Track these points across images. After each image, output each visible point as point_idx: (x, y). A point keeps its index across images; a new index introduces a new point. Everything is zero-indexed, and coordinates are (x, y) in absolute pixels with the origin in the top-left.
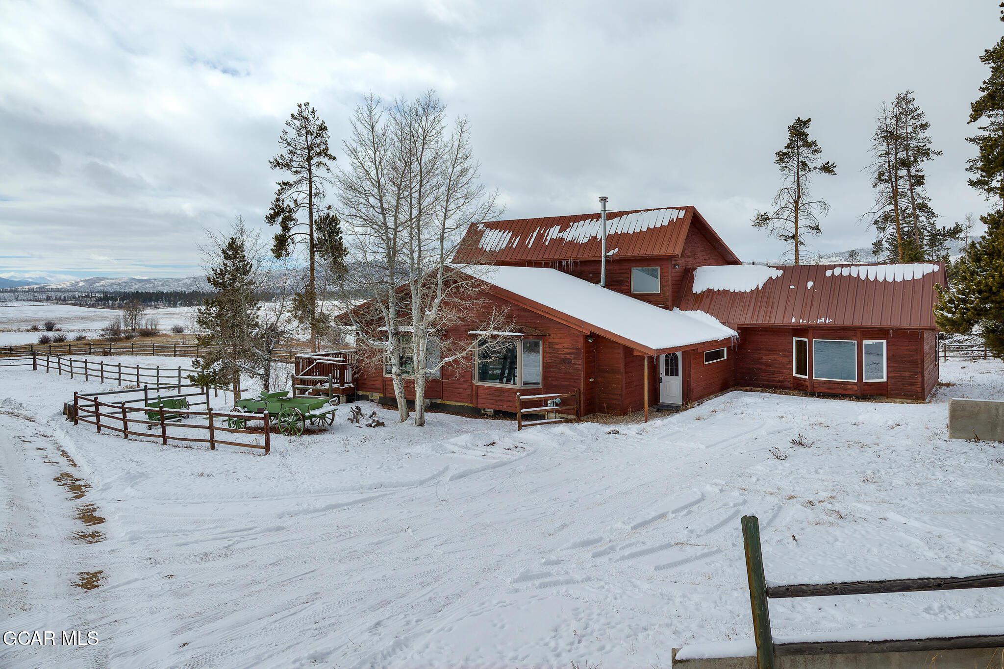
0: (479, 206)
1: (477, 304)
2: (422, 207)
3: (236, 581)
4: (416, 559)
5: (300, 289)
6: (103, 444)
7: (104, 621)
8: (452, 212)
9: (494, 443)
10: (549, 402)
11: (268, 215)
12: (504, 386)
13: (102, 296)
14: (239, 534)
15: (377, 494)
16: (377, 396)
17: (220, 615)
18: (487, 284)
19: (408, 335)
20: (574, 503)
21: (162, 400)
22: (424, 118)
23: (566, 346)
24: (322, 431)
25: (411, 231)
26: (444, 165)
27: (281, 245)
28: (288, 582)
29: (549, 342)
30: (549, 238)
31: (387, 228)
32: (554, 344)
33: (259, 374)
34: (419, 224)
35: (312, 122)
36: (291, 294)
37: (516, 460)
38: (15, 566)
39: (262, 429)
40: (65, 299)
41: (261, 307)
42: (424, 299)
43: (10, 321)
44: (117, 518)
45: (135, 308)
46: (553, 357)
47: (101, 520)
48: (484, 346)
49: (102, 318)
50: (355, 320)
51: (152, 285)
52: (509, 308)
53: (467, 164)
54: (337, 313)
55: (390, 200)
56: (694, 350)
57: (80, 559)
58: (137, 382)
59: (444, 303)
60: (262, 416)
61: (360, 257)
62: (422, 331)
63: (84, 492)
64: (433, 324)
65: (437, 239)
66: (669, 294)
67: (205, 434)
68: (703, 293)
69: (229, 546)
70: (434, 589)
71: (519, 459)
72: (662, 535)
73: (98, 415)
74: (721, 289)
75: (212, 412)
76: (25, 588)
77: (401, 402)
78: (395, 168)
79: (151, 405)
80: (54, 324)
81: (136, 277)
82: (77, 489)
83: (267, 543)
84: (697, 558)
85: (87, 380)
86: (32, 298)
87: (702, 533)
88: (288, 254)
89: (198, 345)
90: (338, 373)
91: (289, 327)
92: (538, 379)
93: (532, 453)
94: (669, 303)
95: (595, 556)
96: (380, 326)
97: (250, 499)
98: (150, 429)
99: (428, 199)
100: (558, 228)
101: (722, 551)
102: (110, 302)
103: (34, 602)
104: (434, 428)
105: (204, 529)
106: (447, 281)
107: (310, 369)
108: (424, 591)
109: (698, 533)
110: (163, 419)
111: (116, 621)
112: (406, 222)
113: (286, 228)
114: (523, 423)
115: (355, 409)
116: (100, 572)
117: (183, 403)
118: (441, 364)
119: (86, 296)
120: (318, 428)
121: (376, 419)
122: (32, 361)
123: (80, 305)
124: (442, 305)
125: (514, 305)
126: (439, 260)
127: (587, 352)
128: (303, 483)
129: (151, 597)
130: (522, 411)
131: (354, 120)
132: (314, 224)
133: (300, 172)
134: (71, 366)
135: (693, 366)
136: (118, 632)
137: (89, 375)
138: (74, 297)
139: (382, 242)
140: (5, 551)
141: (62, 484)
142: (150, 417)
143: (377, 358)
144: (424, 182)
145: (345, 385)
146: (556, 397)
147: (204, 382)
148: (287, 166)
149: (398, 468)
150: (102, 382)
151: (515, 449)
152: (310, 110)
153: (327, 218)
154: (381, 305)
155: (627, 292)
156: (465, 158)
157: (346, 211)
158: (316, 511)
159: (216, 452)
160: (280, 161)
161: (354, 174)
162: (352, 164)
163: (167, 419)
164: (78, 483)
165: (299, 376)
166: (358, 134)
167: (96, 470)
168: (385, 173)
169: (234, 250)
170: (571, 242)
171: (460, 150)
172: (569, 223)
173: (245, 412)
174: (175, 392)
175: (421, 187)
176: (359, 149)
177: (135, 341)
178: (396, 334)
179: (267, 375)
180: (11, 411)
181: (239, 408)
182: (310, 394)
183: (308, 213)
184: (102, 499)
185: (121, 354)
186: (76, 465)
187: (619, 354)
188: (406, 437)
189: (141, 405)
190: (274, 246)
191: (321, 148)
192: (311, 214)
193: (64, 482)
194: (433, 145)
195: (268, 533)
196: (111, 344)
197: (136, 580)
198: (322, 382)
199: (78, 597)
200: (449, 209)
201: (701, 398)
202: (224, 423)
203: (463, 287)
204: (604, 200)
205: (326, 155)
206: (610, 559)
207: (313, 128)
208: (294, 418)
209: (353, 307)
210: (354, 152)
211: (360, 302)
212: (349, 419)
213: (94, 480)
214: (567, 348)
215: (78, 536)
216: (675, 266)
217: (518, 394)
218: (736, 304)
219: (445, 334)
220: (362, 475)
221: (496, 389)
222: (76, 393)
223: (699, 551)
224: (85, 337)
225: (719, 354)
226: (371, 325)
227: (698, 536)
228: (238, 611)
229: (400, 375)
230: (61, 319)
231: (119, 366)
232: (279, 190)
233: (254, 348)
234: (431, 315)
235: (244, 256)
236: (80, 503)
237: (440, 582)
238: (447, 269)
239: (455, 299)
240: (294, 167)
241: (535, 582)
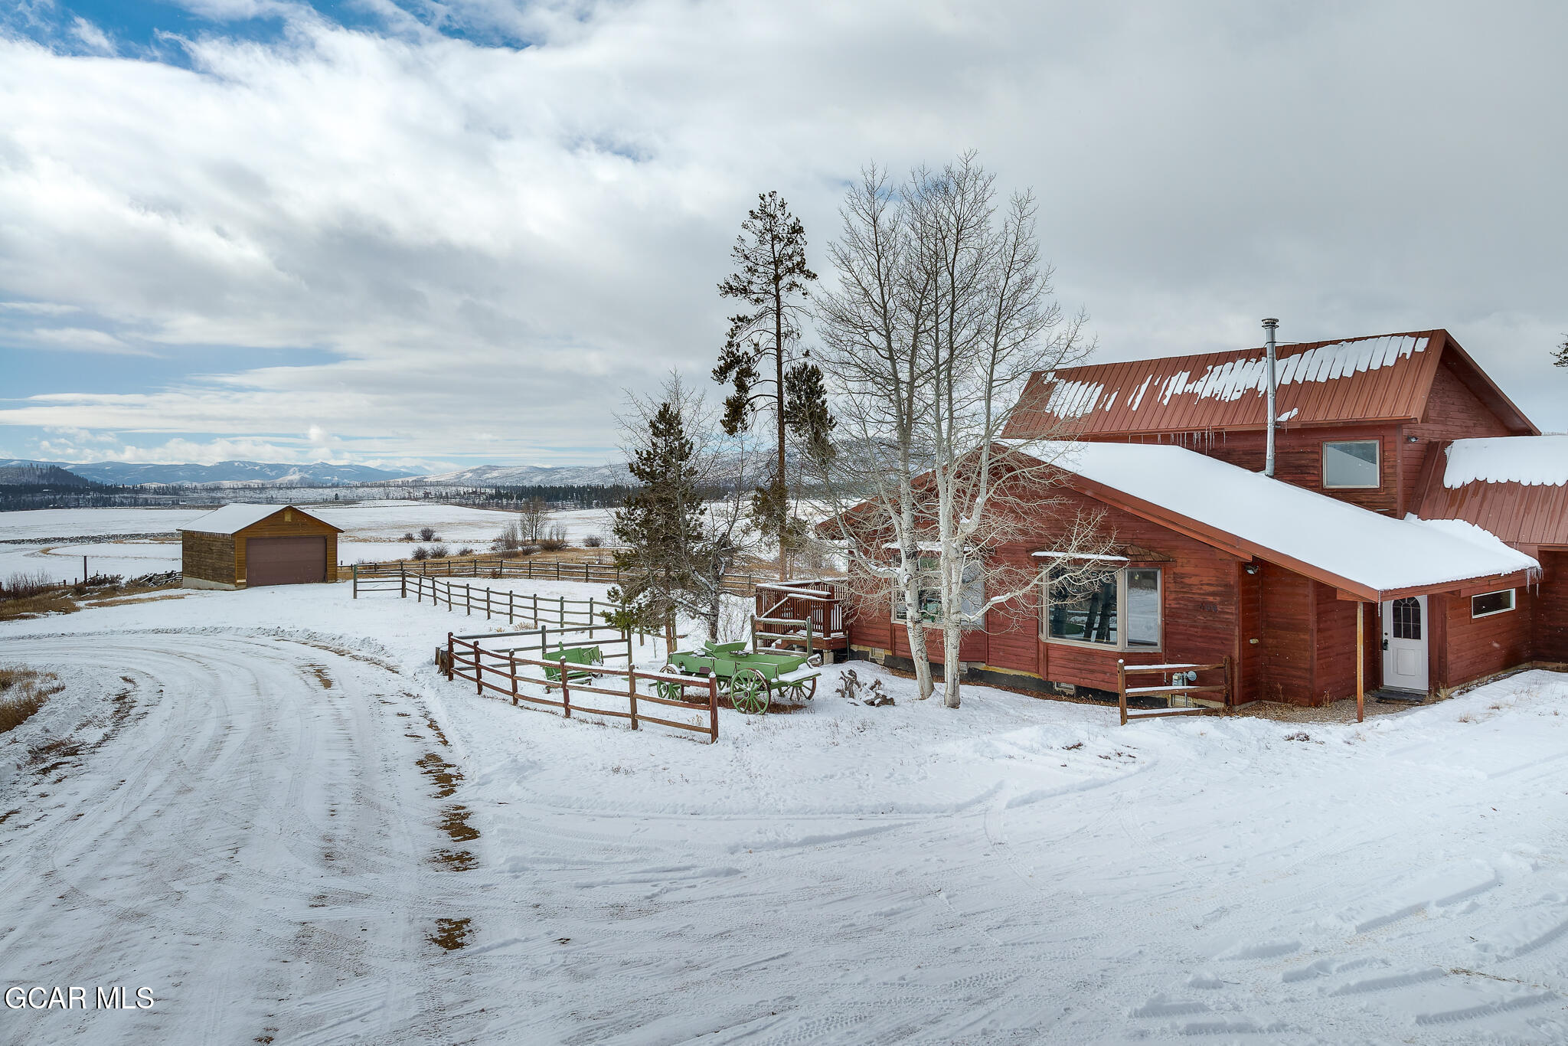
0: (1052, 340)
1: (1048, 507)
2: (955, 346)
3: (663, 961)
4: (956, 950)
5: (764, 481)
6: (484, 713)
7: (468, 1008)
8: (1005, 352)
9: (1080, 745)
10: (1175, 677)
11: (717, 369)
12: (1092, 645)
13: (494, 491)
14: (670, 875)
15: (886, 824)
16: (881, 653)
17: (638, 1018)
18: (1065, 472)
19: (933, 556)
20: (1237, 869)
21: (565, 648)
22: (959, 198)
23: (1206, 580)
24: (796, 707)
25: (938, 386)
26: (991, 274)
27: (736, 414)
28: (743, 970)
29: (1174, 573)
30: (1169, 394)
31: (898, 381)
32: (1183, 576)
33: (703, 614)
34: (949, 374)
35: (780, 222)
36: (749, 490)
37: (1121, 779)
38: (354, 898)
39: (706, 700)
40: (447, 497)
41: (706, 509)
42: (960, 497)
43: (380, 527)
44: (495, 832)
45: (536, 511)
46: (1182, 599)
47: (473, 834)
48: (1061, 578)
49: (494, 524)
50: (847, 531)
51: (558, 476)
52: (1104, 513)
53: (1030, 271)
54: (820, 519)
55: (903, 336)
56: (1452, 593)
57: (442, 897)
58: (535, 619)
59: (991, 503)
60: (707, 681)
61: (855, 429)
62: (955, 551)
63: (455, 785)
64: (975, 540)
65: (980, 399)
66: (1398, 489)
67: (623, 704)
68: (1465, 488)
69: (654, 895)
70: (990, 1013)
71: (1127, 777)
72: (1422, 950)
73: (478, 668)
74: (1503, 480)
75: (634, 671)
76: (364, 936)
77: (921, 666)
78: (911, 284)
79: (551, 656)
80: (432, 532)
81: (535, 465)
82: (446, 781)
83: (710, 896)
84: (1506, 1007)
85: (469, 613)
86: (407, 495)
87: (1507, 954)
88: (746, 428)
89: (616, 567)
90: (820, 616)
91: (747, 541)
92: (1156, 637)
93: (1148, 768)
94: (1399, 506)
95: (1289, 979)
96: (887, 541)
97: (687, 816)
98: (549, 692)
99: (965, 332)
100: (1186, 375)
101: (1557, 998)
102: (505, 501)
103: (373, 962)
104: (975, 712)
105: (617, 863)
106: (996, 468)
107: (778, 607)
108: (973, 1016)
109: (1499, 953)
110: (565, 678)
111: (483, 1010)
112: (928, 371)
113: (742, 387)
114: (1130, 712)
115: (847, 675)
116: (467, 921)
117: (595, 655)
118: (988, 606)
119: (474, 493)
120: (790, 703)
121: (881, 693)
122: (400, 585)
123: (466, 505)
124: (989, 507)
125: (1112, 508)
126: (983, 433)
127: (1245, 592)
128: (767, 794)
129: (536, 974)
130: (1127, 691)
131: (846, 208)
132: (784, 380)
133: (762, 301)
134: (449, 593)
135: (1449, 622)
136: (485, 1031)
137: (472, 606)
138: (458, 494)
139: (891, 405)
140: (343, 872)
141: (426, 770)
142: (549, 675)
143: (882, 593)
144: (959, 304)
145: (832, 635)
146: (1187, 670)
147: (624, 622)
148: (745, 291)
149: (919, 780)
150: (489, 618)
151: (1117, 758)
152: (778, 203)
153: (804, 370)
154: (889, 507)
155: (1317, 487)
156: (1027, 261)
157: (834, 355)
158: (788, 845)
159: (640, 734)
160: (734, 284)
161: (846, 296)
162: (844, 281)
163: (571, 678)
164: (448, 771)
165: (762, 619)
166: (853, 232)
167: (472, 752)
168: (895, 291)
169: (667, 422)
170: (1210, 400)
171: (1019, 248)
172: (1205, 366)
173: (682, 673)
174: (584, 637)
175: (953, 311)
176: (853, 255)
177: (535, 558)
178: (914, 555)
179: (714, 616)
180: (369, 656)
181: (673, 666)
182: (778, 646)
183: (775, 363)
184: (478, 799)
185: (515, 576)
186: (447, 742)
187: (1306, 596)
188: (930, 725)
189: (537, 655)
190: (726, 416)
191: (795, 262)
192: (780, 364)
193: (429, 768)
194: (974, 242)
195: (714, 879)
196: (502, 562)
197: (516, 941)
198: (796, 629)
199: (434, 961)
200: (1000, 347)
201: (1466, 681)
202: (652, 688)
203: (1024, 477)
204: (1271, 324)
205: (802, 272)
206: (1321, 990)
207: (782, 231)
208: (754, 685)
209: (844, 510)
210: (846, 261)
211: (853, 503)
212: (838, 691)
213: (469, 769)
214: (1208, 584)
215: (440, 857)
216: (1408, 439)
217: (1121, 661)
218: (1534, 508)
219: (992, 555)
220: (860, 787)
221: (1081, 651)
222: (450, 634)
223: (1508, 992)
224: (471, 551)
225: (1499, 601)
226: (874, 539)
227: (1500, 959)
228: (663, 1016)
229: (919, 622)
230: (442, 524)
231: (511, 594)
232: (732, 329)
233: (696, 573)
234: (970, 524)
235: (681, 432)
236: (447, 804)
237: (999, 1000)
238: (996, 448)
239: (1010, 498)
240: (754, 293)
241: (1178, 1023)
